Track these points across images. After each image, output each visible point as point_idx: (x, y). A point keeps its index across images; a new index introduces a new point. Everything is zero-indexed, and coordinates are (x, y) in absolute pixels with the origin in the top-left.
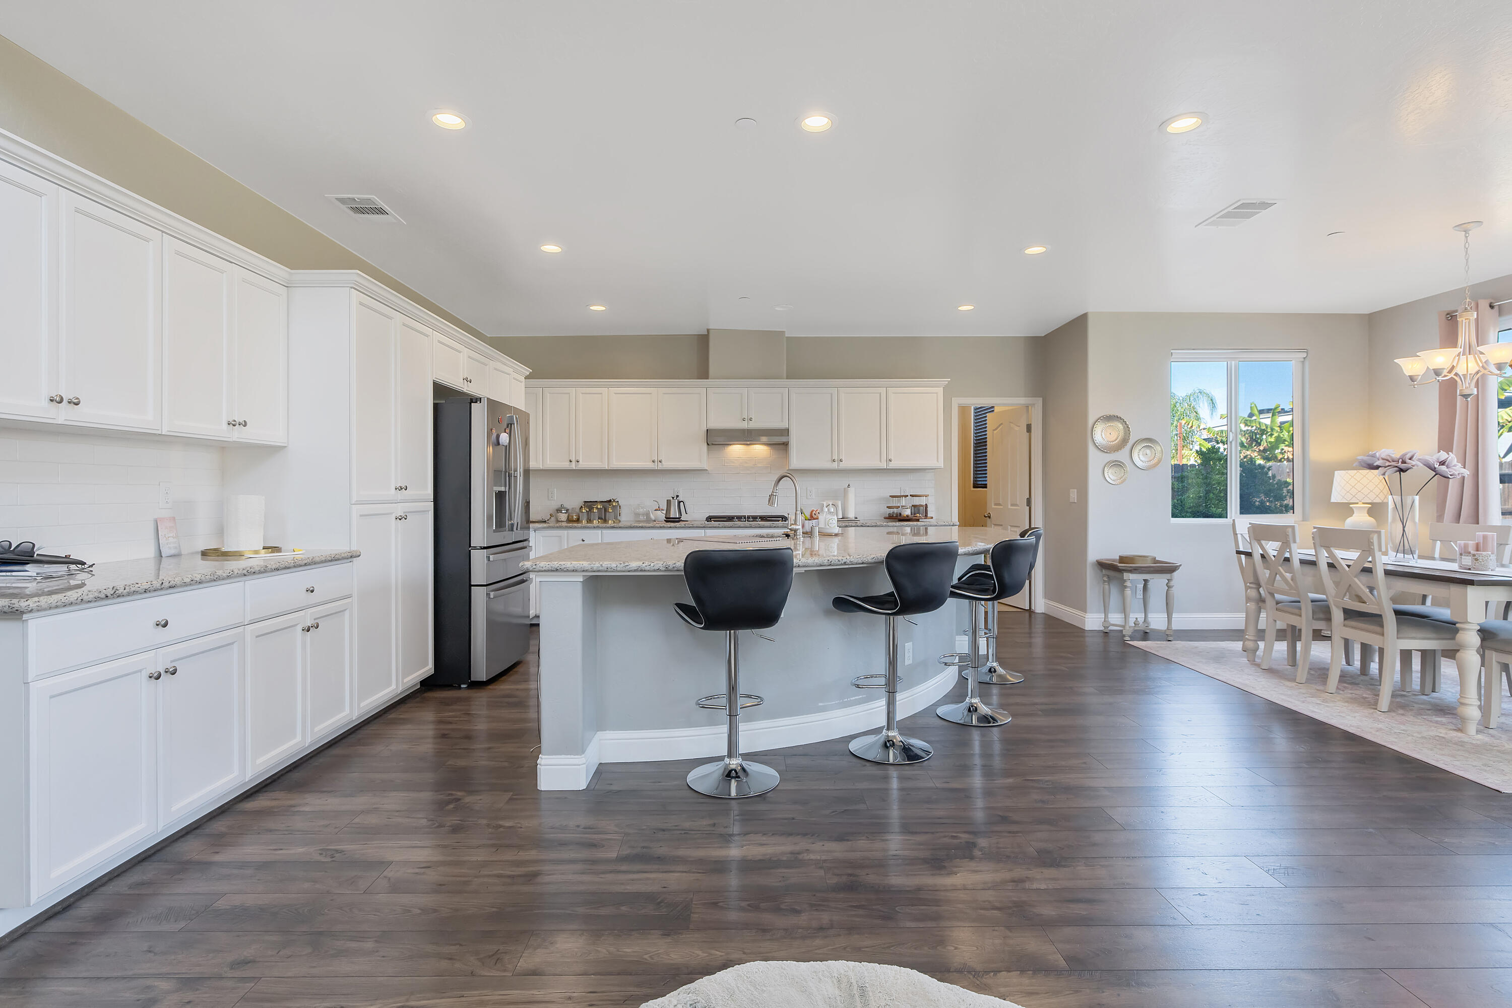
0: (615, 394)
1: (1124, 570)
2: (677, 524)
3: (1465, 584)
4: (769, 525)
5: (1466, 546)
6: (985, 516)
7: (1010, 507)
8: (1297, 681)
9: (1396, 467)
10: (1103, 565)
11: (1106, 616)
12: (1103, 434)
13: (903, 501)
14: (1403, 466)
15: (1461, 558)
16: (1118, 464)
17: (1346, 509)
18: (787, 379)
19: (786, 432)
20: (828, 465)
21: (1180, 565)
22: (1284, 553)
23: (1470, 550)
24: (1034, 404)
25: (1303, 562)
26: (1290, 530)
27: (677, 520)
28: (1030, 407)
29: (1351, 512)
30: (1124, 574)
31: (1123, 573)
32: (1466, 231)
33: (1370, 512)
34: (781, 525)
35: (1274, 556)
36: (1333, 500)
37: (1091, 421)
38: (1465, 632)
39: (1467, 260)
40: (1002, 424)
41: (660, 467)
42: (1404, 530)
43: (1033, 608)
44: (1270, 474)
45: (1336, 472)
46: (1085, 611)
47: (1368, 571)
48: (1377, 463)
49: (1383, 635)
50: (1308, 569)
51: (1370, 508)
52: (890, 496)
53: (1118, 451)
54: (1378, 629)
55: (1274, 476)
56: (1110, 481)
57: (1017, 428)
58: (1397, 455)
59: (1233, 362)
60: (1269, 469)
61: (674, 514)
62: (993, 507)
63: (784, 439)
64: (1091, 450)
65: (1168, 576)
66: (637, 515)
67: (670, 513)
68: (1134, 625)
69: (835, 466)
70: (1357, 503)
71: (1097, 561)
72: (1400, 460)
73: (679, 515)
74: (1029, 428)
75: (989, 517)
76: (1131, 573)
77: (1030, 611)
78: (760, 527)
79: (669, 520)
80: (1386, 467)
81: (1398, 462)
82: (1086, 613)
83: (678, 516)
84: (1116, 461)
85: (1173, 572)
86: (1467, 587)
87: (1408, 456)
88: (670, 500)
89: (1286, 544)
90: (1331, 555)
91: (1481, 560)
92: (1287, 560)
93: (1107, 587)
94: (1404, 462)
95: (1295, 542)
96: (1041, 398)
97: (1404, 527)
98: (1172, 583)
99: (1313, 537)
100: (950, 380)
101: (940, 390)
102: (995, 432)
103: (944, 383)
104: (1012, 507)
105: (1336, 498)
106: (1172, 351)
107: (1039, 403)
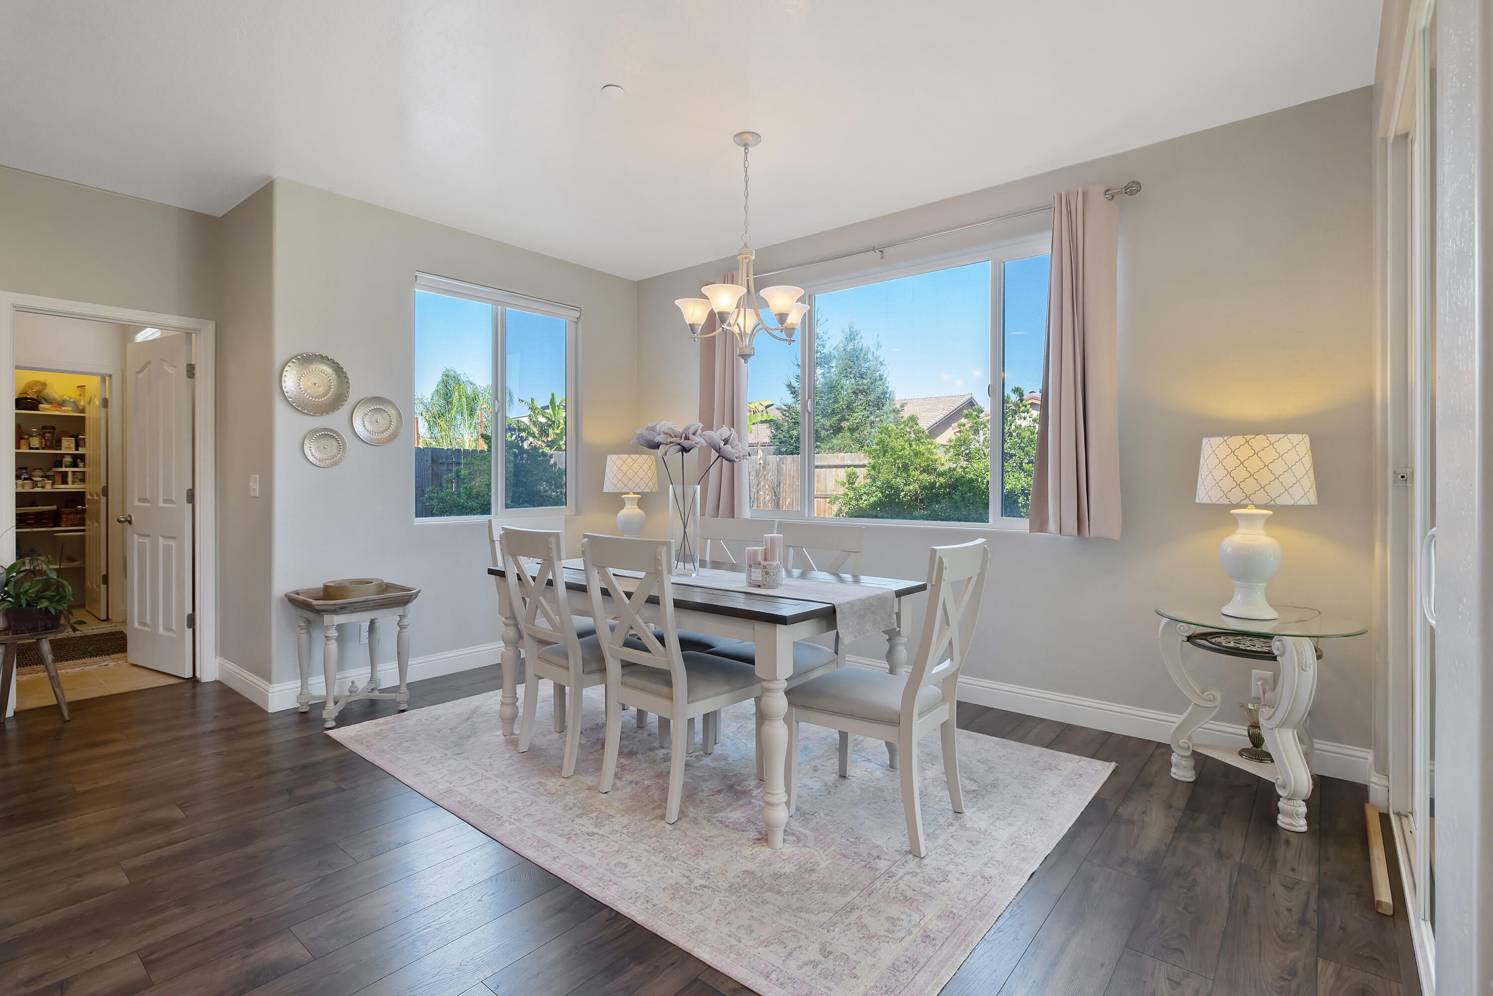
1: (323, 611)
3: (774, 623)
5: (755, 553)
6: (119, 521)
7: (161, 504)
8: (563, 775)
9: (679, 444)
10: (295, 602)
11: (304, 685)
12: (299, 383)
14: (686, 443)
15: (750, 570)
16: (328, 434)
17: (617, 500)
21: (419, 591)
22: (547, 574)
23: (760, 558)
24: (201, 330)
25: (570, 587)
26: (553, 540)
28: (194, 335)
29: (622, 504)
30: (325, 616)
31: (323, 616)
32: (746, 146)
33: (640, 504)
35: (534, 578)
36: (605, 490)
37: (278, 359)
38: (773, 694)
39: (746, 182)
40: (150, 362)
42: (685, 532)
43: (198, 675)
44: (552, 462)
45: (608, 456)
46: (267, 677)
47: (653, 601)
48: (658, 439)
49: (671, 699)
50: (577, 596)
51: (640, 498)
53: (327, 413)
54: (664, 689)
55: (555, 464)
56: (312, 459)
57: (171, 371)
58: (680, 429)
59: (501, 307)
60: (551, 456)
62: (137, 503)
64: (279, 406)
65: (398, 611)
68: (349, 694)
70: (628, 493)
71: (286, 595)
72: (684, 435)
74: (191, 371)
75: (130, 522)
76: (336, 614)
77: (194, 680)
80: (667, 444)
81: (681, 438)
82: (271, 684)
84: (325, 429)
85: (406, 605)
86: (776, 626)
87: (692, 430)
89: (548, 563)
90: (604, 577)
91: (772, 574)
92: (550, 583)
93: (304, 636)
94: (687, 438)
95: (559, 557)
96: (214, 322)
97: (685, 527)
98: (406, 621)
99: (583, 552)
102: (140, 376)
104: (166, 505)
105: (608, 488)
106: (417, 274)
107: (209, 328)
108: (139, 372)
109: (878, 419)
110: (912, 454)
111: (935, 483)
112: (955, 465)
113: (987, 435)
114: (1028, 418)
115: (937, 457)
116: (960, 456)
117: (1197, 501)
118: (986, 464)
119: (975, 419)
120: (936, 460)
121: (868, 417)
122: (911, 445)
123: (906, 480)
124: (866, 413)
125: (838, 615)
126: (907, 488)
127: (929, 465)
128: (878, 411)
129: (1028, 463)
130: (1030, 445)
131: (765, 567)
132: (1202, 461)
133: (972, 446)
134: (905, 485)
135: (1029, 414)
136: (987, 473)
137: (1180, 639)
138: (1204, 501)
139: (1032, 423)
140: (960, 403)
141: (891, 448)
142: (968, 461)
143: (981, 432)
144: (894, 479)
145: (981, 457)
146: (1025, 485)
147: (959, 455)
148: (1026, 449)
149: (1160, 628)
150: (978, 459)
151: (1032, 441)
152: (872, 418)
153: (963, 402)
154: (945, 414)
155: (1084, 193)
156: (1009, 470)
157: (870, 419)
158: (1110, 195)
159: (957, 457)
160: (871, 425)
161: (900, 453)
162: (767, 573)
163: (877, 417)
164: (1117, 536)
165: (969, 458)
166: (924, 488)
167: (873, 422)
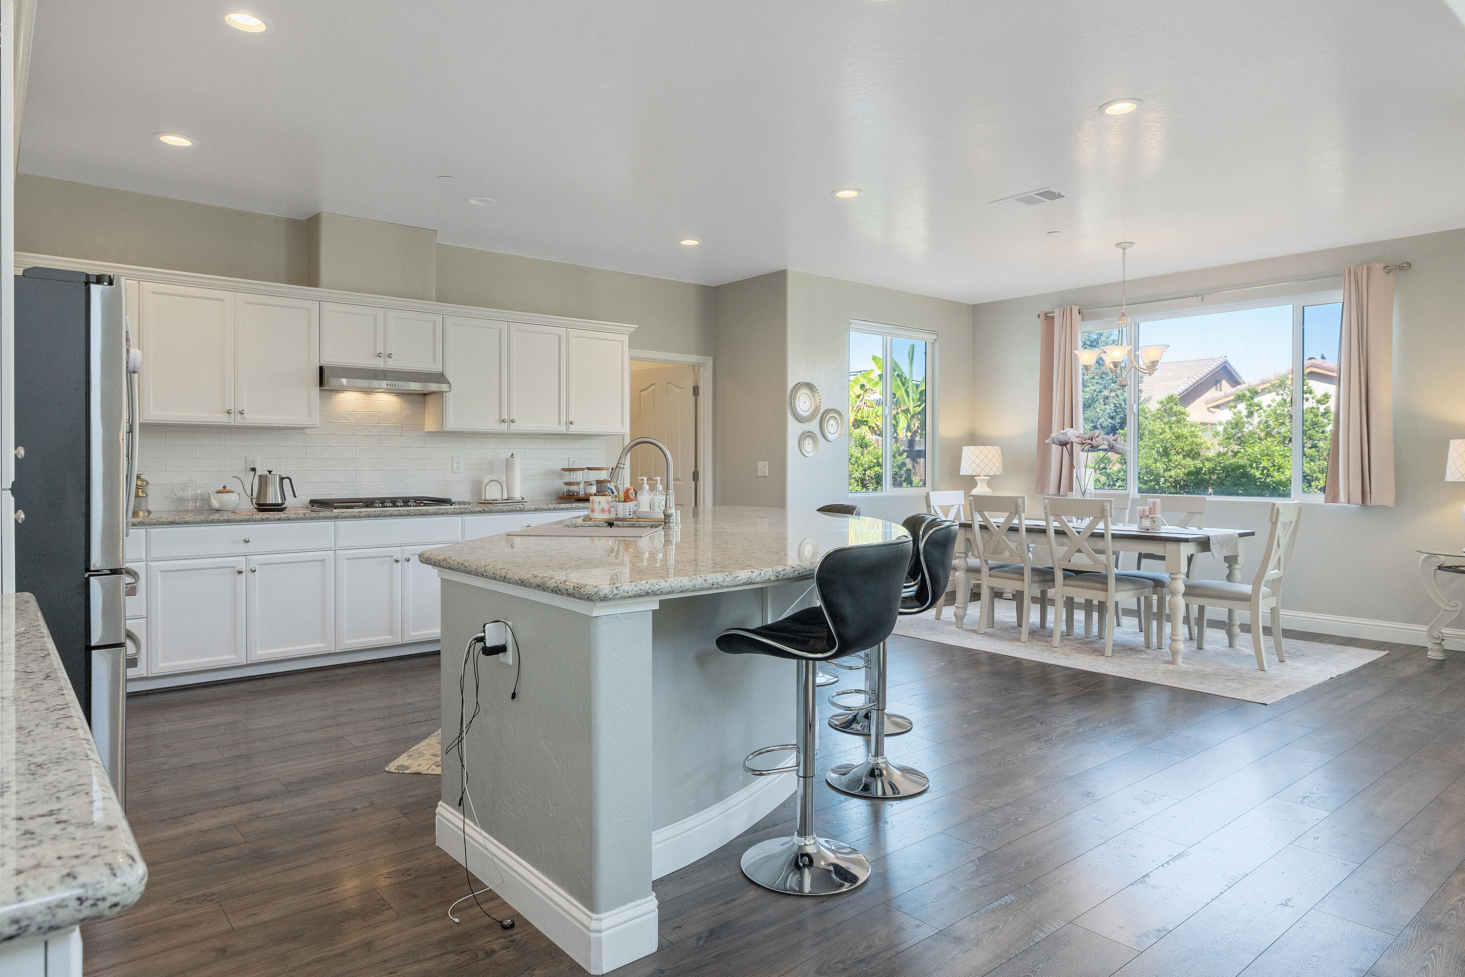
0: (153, 293)
2: (277, 515)
4: (435, 511)
5: (1144, 510)
12: (804, 403)
13: (579, 476)
15: (1141, 520)
16: (811, 436)
18: (436, 301)
19: (440, 378)
20: (494, 426)
23: (1147, 513)
24: (704, 364)
26: (1020, 501)
27: (278, 508)
28: (699, 367)
32: (1123, 249)
33: (989, 484)
34: (452, 510)
37: (790, 388)
38: (1177, 582)
40: (655, 384)
41: (239, 421)
49: (1106, 590)
51: (989, 479)
52: (562, 469)
53: (811, 421)
54: (1098, 585)
56: (805, 453)
57: (680, 390)
59: (889, 338)
61: (273, 496)
63: (433, 387)
64: (790, 418)
66: (182, 500)
67: (266, 496)
69: (504, 427)
70: (979, 476)
73: (282, 500)
74: (696, 391)
78: (422, 514)
79: (263, 507)
83: (280, 502)
84: (809, 432)
86: (1180, 544)
88: (266, 476)
89: (1014, 515)
95: (1024, 512)
96: (712, 357)
100: (637, 326)
101: (626, 338)
102: (644, 393)
103: (629, 329)
105: (963, 472)
106: (851, 321)
107: (709, 361)
108: (641, 391)
109: (1113, 394)
110: (1173, 437)
111: (1201, 469)
112: (1226, 449)
113: (1262, 418)
114: (1311, 399)
115: (1202, 441)
116: (1232, 440)
117: (1446, 480)
118: (1262, 448)
119: (1248, 400)
120: (1202, 444)
121: (1101, 392)
122: (1171, 428)
123: (1166, 465)
124: (1098, 387)
125: (1211, 541)
126: (1167, 474)
127: (1192, 450)
128: (1112, 385)
129: (1310, 448)
130: (1314, 428)
131: (1152, 518)
132: (1449, 454)
133: (1245, 429)
134: (1166, 470)
135: (1312, 395)
136: (1263, 458)
137: (1434, 568)
138: (1449, 480)
139: (1315, 405)
140: (1210, 369)
141: (1150, 431)
142: (1239, 445)
143: (1256, 415)
144: (1154, 465)
145: (1256, 441)
146: (1308, 471)
147: (1230, 439)
148: (1308, 432)
149: (1420, 561)
150: (1253, 443)
151: (1316, 424)
152: (1106, 393)
153: (1214, 367)
154: (1191, 383)
155: (1368, 268)
156: (1289, 455)
157: (1103, 394)
158: (1388, 269)
159: (1227, 441)
160: (1104, 401)
161: (1161, 437)
162: (1154, 522)
163: (1111, 391)
164: (1391, 504)
165: (1241, 442)
166: (1189, 474)
167: (1107, 398)
